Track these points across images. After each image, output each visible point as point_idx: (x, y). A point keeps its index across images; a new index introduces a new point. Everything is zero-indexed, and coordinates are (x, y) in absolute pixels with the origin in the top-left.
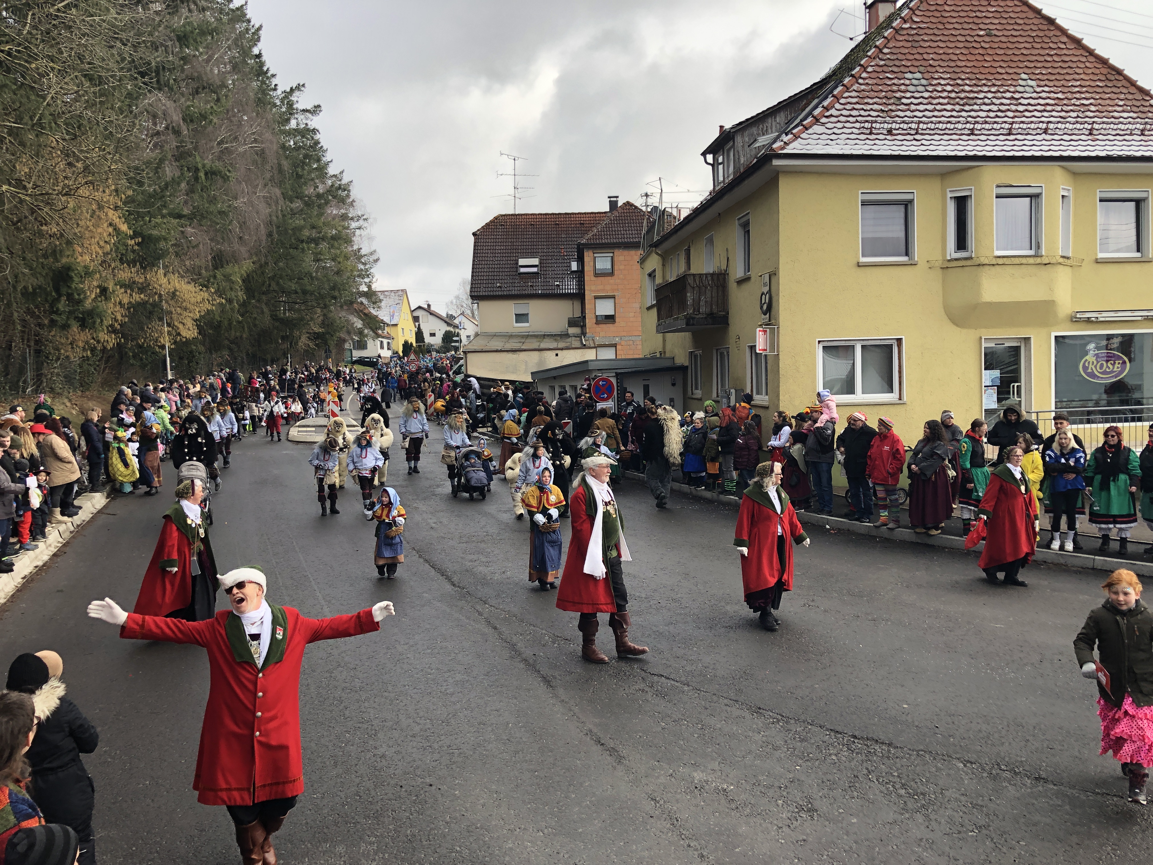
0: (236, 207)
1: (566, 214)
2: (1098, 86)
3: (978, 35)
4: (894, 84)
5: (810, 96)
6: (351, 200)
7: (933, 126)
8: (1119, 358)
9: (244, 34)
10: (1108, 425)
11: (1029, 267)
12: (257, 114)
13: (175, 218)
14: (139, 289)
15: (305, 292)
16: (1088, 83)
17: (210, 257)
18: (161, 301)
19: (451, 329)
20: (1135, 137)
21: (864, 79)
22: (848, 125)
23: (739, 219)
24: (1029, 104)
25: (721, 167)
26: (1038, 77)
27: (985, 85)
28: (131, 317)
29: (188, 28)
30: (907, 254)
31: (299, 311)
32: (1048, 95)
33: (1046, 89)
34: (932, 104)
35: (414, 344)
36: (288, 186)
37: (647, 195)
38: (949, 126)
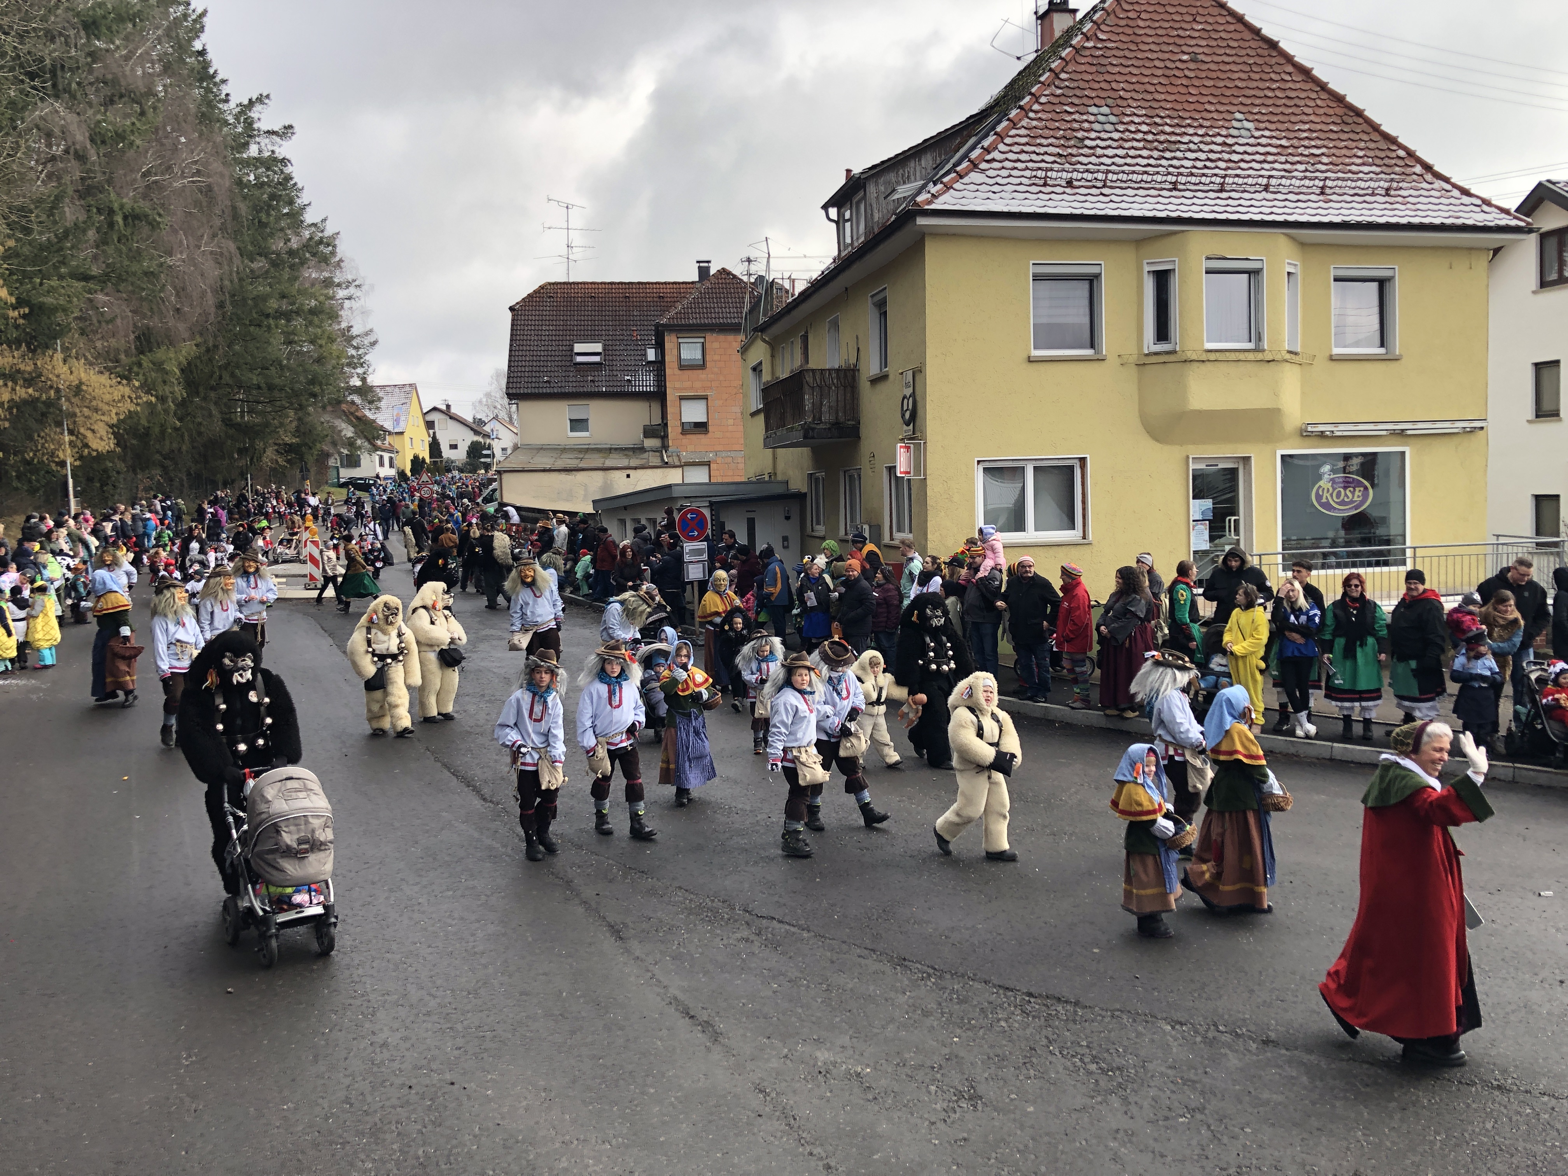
0: (170, 267)
1: (639, 283)
2: (1331, 131)
3: (1180, 60)
4: (1074, 120)
5: (965, 133)
6: (337, 259)
7: (1125, 177)
8: (1360, 484)
9: (181, 22)
10: (1347, 572)
11: (1248, 365)
12: (201, 134)
13: (79, 280)
14: (25, 380)
15: (271, 387)
16: (1319, 127)
17: (132, 337)
18: (59, 398)
19: (479, 439)
20: (1378, 198)
21: (1036, 112)
22: (1015, 173)
23: (872, 296)
24: (1245, 152)
25: (848, 225)
26: (1256, 117)
27: (1189, 125)
28: (15, 421)
29: (99, 12)
30: (1092, 346)
31: (263, 413)
32: (1269, 141)
33: (1267, 133)
34: (1124, 148)
35: (428, 460)
36: (247, 238)
37: (749, 260)
38: (1145, 177)
